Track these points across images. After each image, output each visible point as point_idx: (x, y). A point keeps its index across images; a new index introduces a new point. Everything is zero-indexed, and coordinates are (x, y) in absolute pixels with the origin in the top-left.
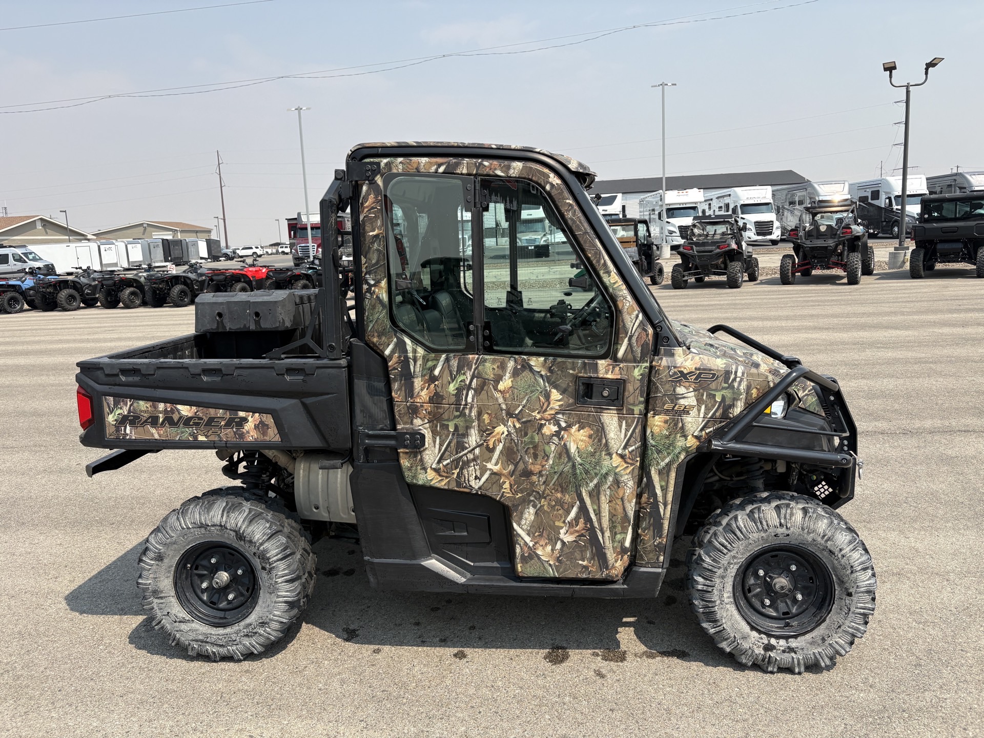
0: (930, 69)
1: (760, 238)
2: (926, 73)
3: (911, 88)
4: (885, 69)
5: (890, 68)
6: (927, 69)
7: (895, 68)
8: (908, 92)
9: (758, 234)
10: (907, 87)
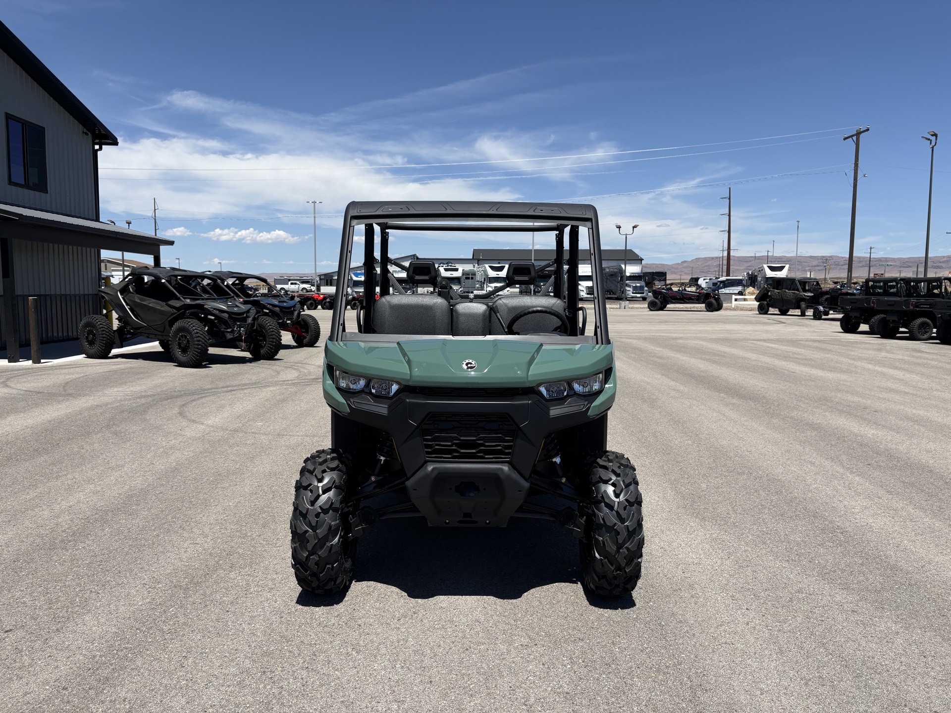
0: (635, 229)
1: (589, 296)
2: (633, 230)
3: (627, 236)
4: (617, 228)
5: (619, 227)
6: (633, 228)
7: (620, 227)
8: (626, 237)
9: (588, 294)
10: (626, 235)
